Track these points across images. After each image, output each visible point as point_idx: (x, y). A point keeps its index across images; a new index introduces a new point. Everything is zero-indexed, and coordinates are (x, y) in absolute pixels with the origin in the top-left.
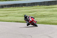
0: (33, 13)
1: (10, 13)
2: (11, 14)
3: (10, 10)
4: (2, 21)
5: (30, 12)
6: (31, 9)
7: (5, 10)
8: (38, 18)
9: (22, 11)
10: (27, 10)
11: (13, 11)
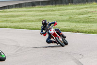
0: (85, 16)
1: (46, 15)
2: (49, 17)
3: (47, 11)
4: (33, 29)
5: (80, 14)
6: (82, 8)
7: (38, 11)
8: (93, 24)
9: (66, 11)
10: (75, 10)
11: (52, 11)
